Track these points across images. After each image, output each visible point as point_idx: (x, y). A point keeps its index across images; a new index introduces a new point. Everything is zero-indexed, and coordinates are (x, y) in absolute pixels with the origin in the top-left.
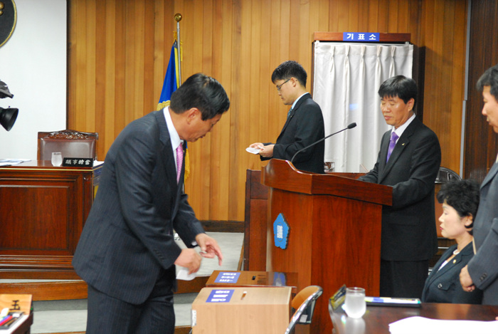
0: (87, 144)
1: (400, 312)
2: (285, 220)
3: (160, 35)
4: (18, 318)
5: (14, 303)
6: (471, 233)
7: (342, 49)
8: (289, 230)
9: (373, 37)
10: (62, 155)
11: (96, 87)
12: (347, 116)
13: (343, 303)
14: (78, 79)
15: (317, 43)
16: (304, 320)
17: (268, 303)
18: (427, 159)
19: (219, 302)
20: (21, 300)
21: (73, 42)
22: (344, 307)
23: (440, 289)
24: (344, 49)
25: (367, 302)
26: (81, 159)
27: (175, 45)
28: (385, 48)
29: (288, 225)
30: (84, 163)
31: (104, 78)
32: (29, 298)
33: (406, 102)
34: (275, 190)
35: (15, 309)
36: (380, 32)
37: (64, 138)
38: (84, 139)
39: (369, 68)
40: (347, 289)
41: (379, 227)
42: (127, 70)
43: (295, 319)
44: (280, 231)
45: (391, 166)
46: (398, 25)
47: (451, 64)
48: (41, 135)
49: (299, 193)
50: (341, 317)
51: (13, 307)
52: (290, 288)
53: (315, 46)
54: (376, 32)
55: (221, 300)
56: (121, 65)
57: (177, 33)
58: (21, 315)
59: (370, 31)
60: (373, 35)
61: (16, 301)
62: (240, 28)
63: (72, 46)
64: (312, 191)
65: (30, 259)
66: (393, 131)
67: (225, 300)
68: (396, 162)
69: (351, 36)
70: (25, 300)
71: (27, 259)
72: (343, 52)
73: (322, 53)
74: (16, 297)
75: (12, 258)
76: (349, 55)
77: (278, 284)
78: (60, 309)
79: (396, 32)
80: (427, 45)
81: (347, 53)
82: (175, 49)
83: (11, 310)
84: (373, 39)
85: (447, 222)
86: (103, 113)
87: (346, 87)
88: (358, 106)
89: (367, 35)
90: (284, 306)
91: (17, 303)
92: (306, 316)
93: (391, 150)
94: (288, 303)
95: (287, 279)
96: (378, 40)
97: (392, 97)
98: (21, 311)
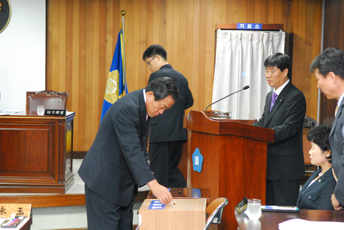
0: (61, 100)
1: (284, 216)
2: (201, 153)
3: (110, 25)
4: (22, 220)
5: (19, 210)
6: (330, 162)
7: (236, 35)
8: (203, 160)
9: (257, 27)
10: (44, 107)
11: (66, 61)
12: (240, 81)
13: (246, 209)
14: (53, 55)
15: (219, 31)
16: (215, 221)
17: (191, 210)
18: (296, 110)
19: (157, 208)
20: (24, 208)
21: (50, 30)
22: (246, 212)
23: (310, 199)
24: (238, 35)
25: (262, 209)
26: (58, 110)
27: (121, 32)
28: (265, 34)
29: (203, 156)
30: (60, 113)
31: (72, 55)
32: (29, 206)
33: (282, 71)
34: (193, 131)
35: (20, 214)
36: (262, 23)
37: (45, 96)
38: (59, 96)
39: (255, 48)
40: (248, 200)
41: (265, 157)
42: (87, 49)
43: (210, 220)
44: (197, 160)
45: (272, 115)
46: (274, 18)
47: (311, 45)
48: (28, 94)
49: (210, 134)
50: (244, 219)
51: (18, 213)
52: (206, 199)
53: (218, 33)
54: (259, 23)
55: (158, 207)
56: (83, 46)
57: (122, 24)
58: (24, 218)
59: (255, 23)
60: (257, 25)
61: (20, 209)
62: (165, 20)
63: (49, 33)
64: (219, 132)
65: (22, 179)
66: (274, 91)
67: (161, 207)
68: (276, 112)
69: (242, 26)
70: (27, 208)
71: (20, 179)
72: (237, 37)
73: (222, 38)
74: (21, 205)
75: (10, 179)
76: (241, 39)
77: (195, 197)
78: (42, 214)
79: (273, 23)
80: (295, 32)
81: (239, 38)
82: (121, 35)
83: (17, 214)
84: (257, 28)
85: (314, 154)
86: (71, 79)
87: (239, 61)
88: (247, 74)
89: (253, 25)
90: (202, 212)
91: (22, 210)
92: (217, 218)
93: (272, 105)
94: (205, 210)
95: (201, 193)
96: (261, 29)
97: (272, 67)
98: (24, 215)
